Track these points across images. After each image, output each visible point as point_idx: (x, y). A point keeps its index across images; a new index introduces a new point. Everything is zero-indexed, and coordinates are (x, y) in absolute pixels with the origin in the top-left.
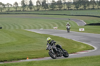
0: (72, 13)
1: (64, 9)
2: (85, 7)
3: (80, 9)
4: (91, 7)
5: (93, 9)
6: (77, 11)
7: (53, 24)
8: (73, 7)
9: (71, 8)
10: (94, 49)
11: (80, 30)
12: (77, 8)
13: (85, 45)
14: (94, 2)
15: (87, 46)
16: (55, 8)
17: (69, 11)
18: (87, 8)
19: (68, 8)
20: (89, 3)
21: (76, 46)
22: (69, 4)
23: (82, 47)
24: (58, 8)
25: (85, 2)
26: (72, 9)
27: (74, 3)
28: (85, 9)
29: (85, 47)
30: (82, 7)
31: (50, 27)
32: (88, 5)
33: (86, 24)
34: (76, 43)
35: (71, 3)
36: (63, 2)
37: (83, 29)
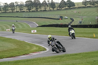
0: (24, 15)
1: (17, 12)
2: (37, 9)
3: (33, 11)
4: (43, 9)
5: (45, 10)
6: (29, 13)
7: (6, 26)
8: (25, 9)
10: (46, 50)
11: (32, 32)
12: (29, 10)
13: (37, 46)
14: (46, 4)
15: (40, 47)
16: (7, 10)
17: (22, 13)
18: (39, 10)
19: (21, 10)
20: (40, 5)
21: (28, 48)
22: (21, 6)
23: (35, 48)
24: (10, 11)
25: (36, 4)
26: (24, 11)
27: (26, 5)
28: (37, 11)
29: (37, 49)
30: (34, 9)
31: (3, 30)
32: (40, 7)
33: (38, 25)
34: (29, 44)
35: (23, 5)
36: (15, 4)
37: (36, 31)
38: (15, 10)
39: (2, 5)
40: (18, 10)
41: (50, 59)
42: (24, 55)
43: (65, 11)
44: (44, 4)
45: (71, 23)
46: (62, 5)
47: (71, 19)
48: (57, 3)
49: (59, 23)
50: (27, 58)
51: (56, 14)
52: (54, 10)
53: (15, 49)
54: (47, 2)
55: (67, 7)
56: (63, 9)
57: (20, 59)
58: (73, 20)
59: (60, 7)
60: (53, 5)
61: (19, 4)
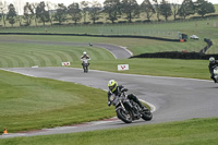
0: (101, 30)
1: (85, 23)
2: (130, 17)
3: (120, 22)
4: (143, 17)
5: (148, 21)
6: (112, 28)
7: (61, 56)
8: (104, 18)
9: (100, 20)
11: (119, 68)
12: (113, 19)
14: (150, 6)
16: (64, 20)
17: (96, 27)
18: (133, 20)
19: (94, 19)
20: (138, 9)
22: (95, 11)
24: (71, 22)
25: (129, 6)
26: (101, 23)
27: (106, 10)
28: (130, 22)
30: (123, 18)
31: (54, 63)
32: (137, 13)
33: (132, 54)
35: (99, 9)
36: (81, 7)
38: (82, 21)
39: (53, 8)
40: (87, 20)
41: (159, 130)
42: (101, 119)
43: (193, 24)
44: (147, 7)
45: (206, 49)
46: (184, 11)
47: (205, 40)
48: (175, 5)
49: (180, 50)
50: (108, 128)
51: (172, 30)
52: (167, 21)
53: (82, 108)
54: (153, 3)
55: (196, 15)
56: (187, 17)
57: (92, 130)
58: (210, 44)
59: (181, 14)
60: (165, 9)
61: (90, 6)
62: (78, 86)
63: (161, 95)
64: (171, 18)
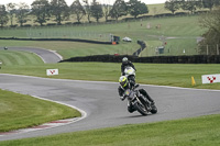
0: (29, 33)
1: (12, 26)
2: (59, 19)
3: (49, 25)
4: (73, 19)
5: (79, 23)
6: (41, 30)
8: (31, 21)
9: (28, 23)
10: (80, 115)
11: (49, 72)
12: (41, 21)
13: (60, 107)
14: (80, 8)
15: (66, 109)
17: (23, 31)
18: (63, 22)
19: (21, 22)
20: (67, 10)
21: (39, 110)
22: (22, 13)
23: (55, 112)
25: (58, 8)
26: (29, 26)
27: (35, 12)
28: (60, 24)
29: (60, 112)
30: (52, 20)
32: (67, 15)
33: (61, 58)
34: (40, 103)
35: (26, 11)
36: (8, 9)
37: (57, 70)
38: (9, 24)
40: (14, 23)
41: (90, 137)
42: (30, 127)
43: (126, 25)
44: (77, 8)
45: (139, 51)
46: (116, 12)
47: (139, 42)
48: (106, 6)
49: (112, 53)
50: (36, 135)
51: (104, 32)
52: (98, 23)
53: (9, 115)
54: (83, 4)
55: (129, 16)
56: (119, 19)
57: (21, 137)
58: (143, 46)
59: (113, 16)
60: (96, 10)
61: (17, 8)
62: (5, 92)
63: (93, 100)
64: (103, 19)
